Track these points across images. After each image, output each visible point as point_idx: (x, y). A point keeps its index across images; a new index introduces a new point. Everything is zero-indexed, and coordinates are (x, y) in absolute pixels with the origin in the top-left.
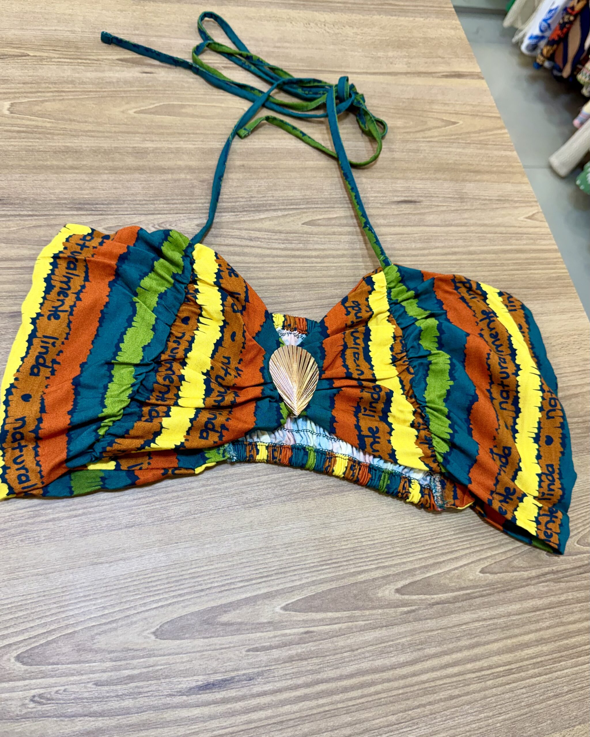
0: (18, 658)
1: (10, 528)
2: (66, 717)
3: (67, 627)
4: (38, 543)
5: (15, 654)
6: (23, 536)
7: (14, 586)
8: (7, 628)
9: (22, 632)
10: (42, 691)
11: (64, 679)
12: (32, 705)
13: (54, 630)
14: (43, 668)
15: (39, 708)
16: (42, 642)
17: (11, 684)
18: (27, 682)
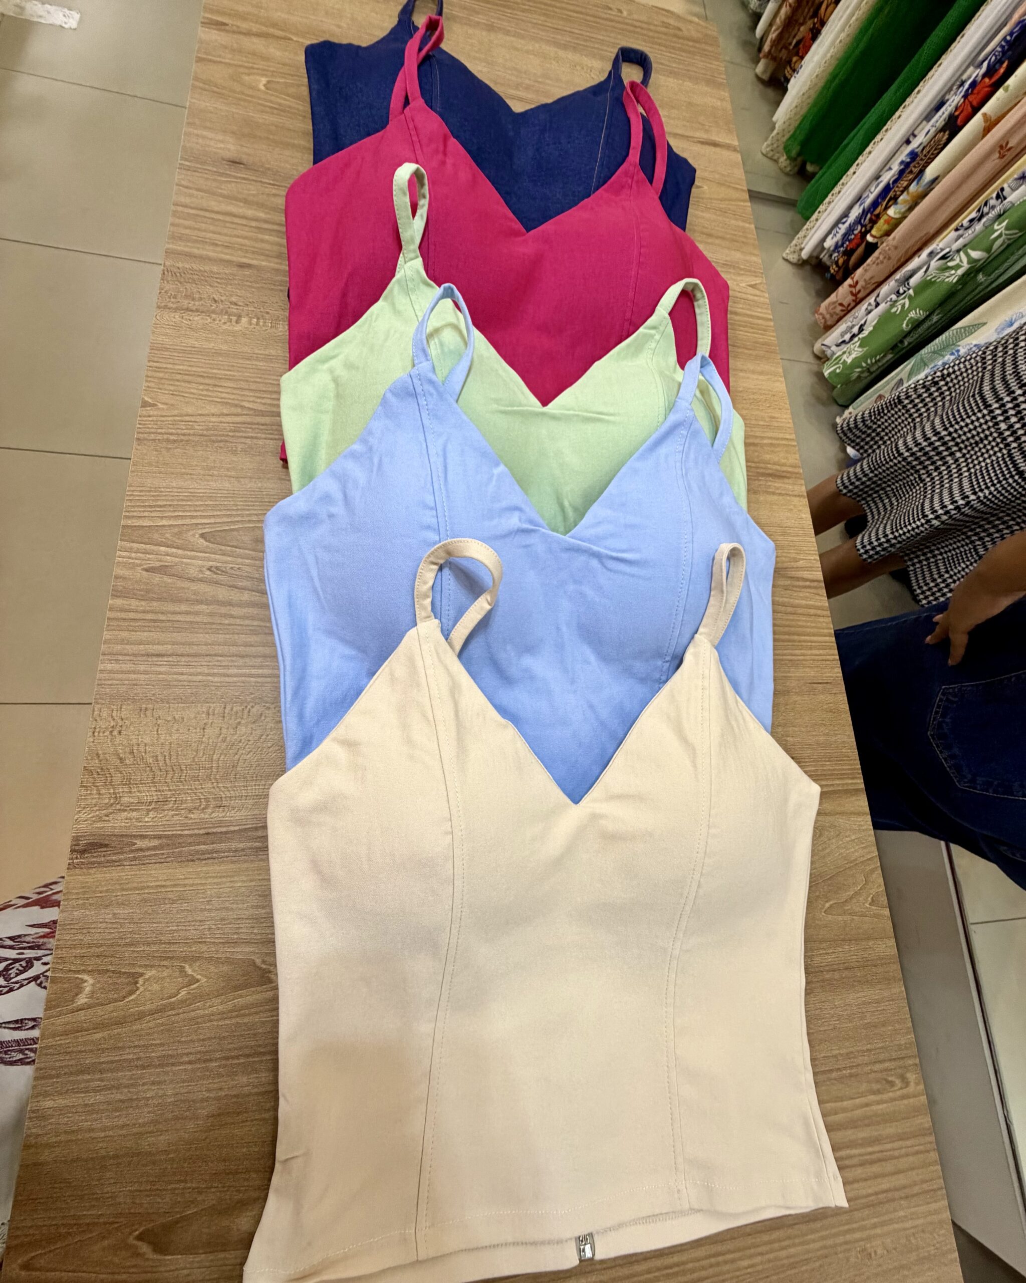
0: (202, 536)
1: (213, 435)
2: (236, 588)
3: (249, 521)
4: (234, 453)
5: (200, 532)
6: (222, 444)
7: (208, 481)
8: (196, 511)
9: (210, 517)
10: (219, 565)
11: (240, 560)
12: (208, 573)
13: (238, 521)
14: (223, 548)
15: (215, 576)
16: (227, 528)
17: (193, 553)
18: (207, 555)
